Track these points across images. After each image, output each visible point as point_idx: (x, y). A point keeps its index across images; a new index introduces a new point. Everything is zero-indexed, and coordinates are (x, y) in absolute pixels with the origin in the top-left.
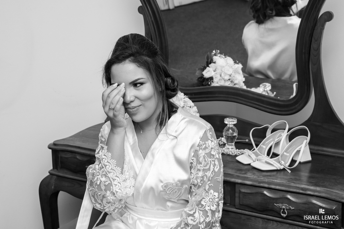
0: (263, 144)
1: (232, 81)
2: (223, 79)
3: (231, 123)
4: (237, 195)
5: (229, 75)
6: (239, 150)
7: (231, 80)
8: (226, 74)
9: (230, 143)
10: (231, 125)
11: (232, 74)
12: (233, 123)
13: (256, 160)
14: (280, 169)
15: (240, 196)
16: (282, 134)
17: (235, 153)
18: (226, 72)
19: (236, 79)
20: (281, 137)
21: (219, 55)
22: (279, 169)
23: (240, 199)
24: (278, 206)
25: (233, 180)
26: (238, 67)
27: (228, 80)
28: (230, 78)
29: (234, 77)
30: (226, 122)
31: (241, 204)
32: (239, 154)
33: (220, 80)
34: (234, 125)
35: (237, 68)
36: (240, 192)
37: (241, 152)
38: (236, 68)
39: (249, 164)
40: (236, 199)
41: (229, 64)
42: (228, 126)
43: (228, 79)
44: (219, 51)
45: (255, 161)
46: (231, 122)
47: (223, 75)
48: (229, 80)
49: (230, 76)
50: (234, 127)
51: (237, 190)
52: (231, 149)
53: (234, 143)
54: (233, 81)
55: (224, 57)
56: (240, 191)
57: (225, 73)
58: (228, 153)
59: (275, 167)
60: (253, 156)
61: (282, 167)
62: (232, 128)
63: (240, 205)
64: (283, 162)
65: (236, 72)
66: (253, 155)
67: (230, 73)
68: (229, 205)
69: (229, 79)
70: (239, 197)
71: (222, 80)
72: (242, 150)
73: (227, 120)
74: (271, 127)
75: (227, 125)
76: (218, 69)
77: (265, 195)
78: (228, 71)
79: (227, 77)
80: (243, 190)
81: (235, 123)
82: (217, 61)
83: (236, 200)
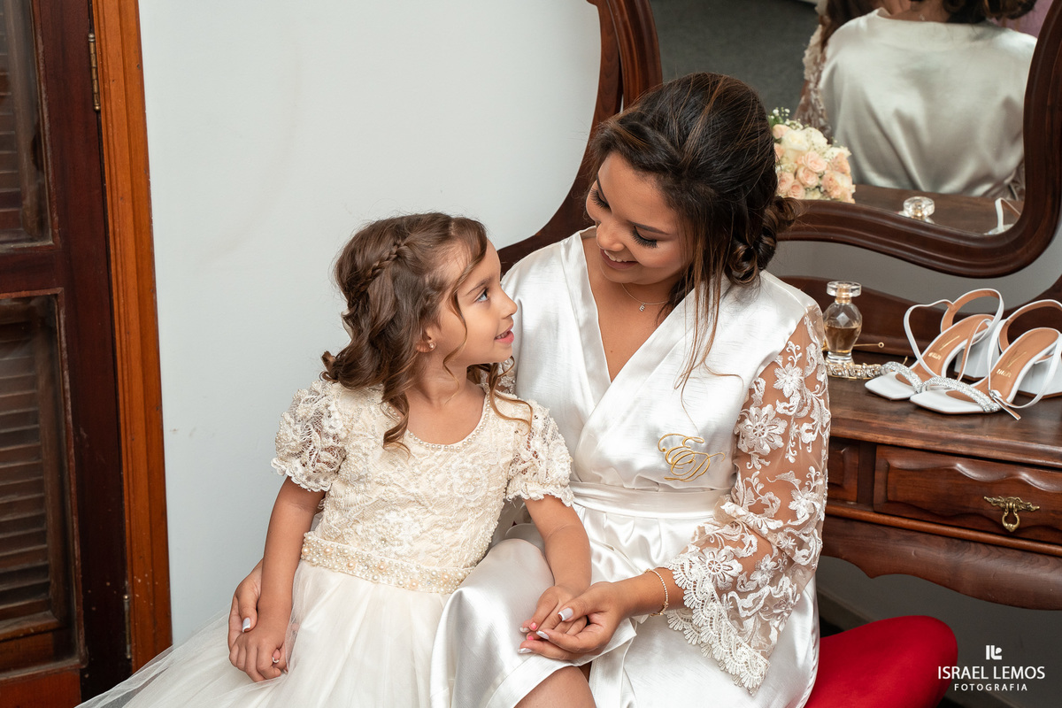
0: (933, 350)
1: (825, 191)
2: (803, 185)
3: (844, 295)
4: (879, 476)
5: (817, 173)
6: (870, 366)
7: (822, 189)
8: (809, 171)
9: (840, 349)
10: (846, 299)
11: (826, 172)
12: (851, 295)
13: (924, 389)
14: (991, 410)
15: (887, 478)
16: (990, 324)
17: (859, 374)
18: (810, 165)
19: (836, 187)
20: (986, 331)
21: (788, 122)
22: (987, 410)
23: (886, 487)
24: (995, 502)
25: (869, 436)
26: (841, 154)
27: (814, 190)
28: (821, 183)
29: (831, 180)
30: (832, 293)
31: (891, 498)
32: (868, 376)
33: (793, 187)
34: (854, 300)
35: (836, 158)
36: (889, 468)
37: (873, 372)
38: (835, 156)
39: (907, 400)
40: (875, 486)
41: (816, 147)
42: (836, 302)
43: (816, 184)
44: (788, 111)
45: (921, 392)
46: (846, 290)
47: (801, 174)
48: (817, 189)
49: (820, 177)
50: (853, 307)
51: (880, 463)
52: (844, 364)
53: (851, 349)
54: (829, 190)
55: (801, 127)
56: (888, 464)
57: (806, 168)
58: (840, 374)
59: (979, 405)
60: (915, 379)
61: (996, 407)
62: (846, 309)
63: (888, 502)
64: (998, 394)
65: (836, 166)
66: (914, 374)
67: (819, 169)
68: (853, 505)
69: (818, 187)
70: (886, 482)
71: (797, 187)
72: (878, 366)
73: (834, 286)
74: (954, 306)
75: (833, 299)
76: (787, 158)
77: (959, 475)
78: (815, 163)
79: (813, 181)
80: (897, 463)
81: (857, 294)
82: (784, 138)
83: (875, 489)
